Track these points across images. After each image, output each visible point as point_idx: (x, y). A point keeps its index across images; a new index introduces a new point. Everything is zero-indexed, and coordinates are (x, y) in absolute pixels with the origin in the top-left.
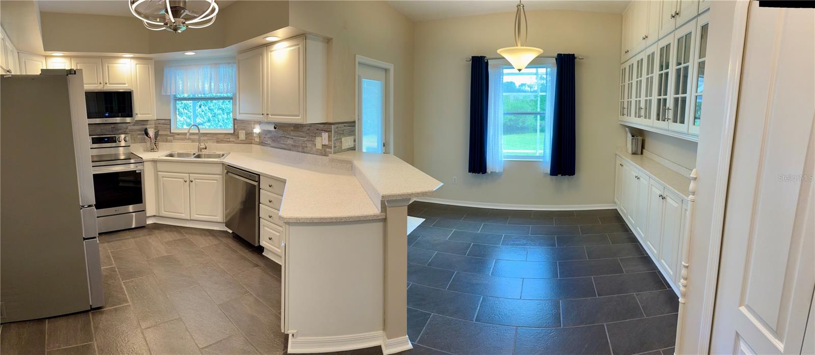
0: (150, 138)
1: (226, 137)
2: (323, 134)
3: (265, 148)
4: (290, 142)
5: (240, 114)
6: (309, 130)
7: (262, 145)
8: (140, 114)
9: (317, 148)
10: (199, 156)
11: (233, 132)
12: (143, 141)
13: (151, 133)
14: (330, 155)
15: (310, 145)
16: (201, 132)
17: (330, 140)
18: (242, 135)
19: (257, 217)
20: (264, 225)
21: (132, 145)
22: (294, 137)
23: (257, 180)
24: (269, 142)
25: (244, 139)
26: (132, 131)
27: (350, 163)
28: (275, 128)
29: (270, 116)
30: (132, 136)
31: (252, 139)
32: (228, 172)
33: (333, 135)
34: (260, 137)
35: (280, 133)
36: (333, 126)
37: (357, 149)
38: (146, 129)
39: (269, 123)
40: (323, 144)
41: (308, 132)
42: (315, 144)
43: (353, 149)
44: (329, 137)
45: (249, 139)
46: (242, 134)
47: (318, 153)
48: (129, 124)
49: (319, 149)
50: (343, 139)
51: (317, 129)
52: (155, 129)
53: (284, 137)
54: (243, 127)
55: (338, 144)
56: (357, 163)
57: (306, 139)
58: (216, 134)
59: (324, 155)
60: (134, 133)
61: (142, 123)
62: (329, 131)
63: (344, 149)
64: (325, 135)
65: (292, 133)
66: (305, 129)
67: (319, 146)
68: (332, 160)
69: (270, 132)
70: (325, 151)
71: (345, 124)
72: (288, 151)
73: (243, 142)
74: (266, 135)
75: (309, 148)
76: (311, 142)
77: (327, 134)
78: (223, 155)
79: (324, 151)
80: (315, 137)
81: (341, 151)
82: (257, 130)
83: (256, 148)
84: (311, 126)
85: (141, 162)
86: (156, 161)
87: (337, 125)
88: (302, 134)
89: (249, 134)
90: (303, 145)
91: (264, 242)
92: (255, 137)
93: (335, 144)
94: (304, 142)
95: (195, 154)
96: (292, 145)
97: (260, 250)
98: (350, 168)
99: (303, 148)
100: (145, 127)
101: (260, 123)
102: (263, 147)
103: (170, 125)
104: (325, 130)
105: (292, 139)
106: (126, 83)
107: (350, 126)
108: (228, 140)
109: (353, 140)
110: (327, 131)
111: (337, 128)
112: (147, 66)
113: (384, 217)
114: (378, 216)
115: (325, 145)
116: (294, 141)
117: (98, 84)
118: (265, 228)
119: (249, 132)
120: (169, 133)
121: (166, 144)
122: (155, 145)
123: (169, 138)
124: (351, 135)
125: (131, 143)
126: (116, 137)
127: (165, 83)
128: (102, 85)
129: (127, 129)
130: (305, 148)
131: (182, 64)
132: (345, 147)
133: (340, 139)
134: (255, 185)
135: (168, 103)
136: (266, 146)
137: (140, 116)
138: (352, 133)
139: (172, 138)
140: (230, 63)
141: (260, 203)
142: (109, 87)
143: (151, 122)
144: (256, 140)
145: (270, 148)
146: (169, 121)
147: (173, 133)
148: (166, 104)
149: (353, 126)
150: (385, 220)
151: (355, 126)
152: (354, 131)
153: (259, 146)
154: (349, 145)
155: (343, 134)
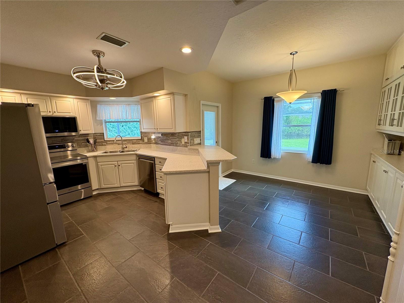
0: (91, 144)
1: (137, 141)
2: (185, 137)
3: (158, 145)
4: (169, 141)
5: (143, 129)
6: (178, 135)
8: (83, 130)
9: (182, 143)
10: (122, 152)
11: (141, 138)
12: (86, 146)
13: (91, 141)
14: (188, 147)
15: (179, 143)
16: (123, 139)
17: (188, 140)
18: (146, 140)
19: (155, 179)
20: (158, 182)
21: (78, 149)
23: (153, 160)
24: (160, 142)
25: (147, 141)
26: (78, 140)
27: (198, 150)
28: (162, 135)
29: (159, 130)
30: (78, 144)
31: (151, 141)
32: (139, 158)
33: (189, 137)
34: (155, 140)
35: (165, 138)
36: (189, 133)
37: (202, 144)
38: (88, 139)
39: (159, 133)
43: (200, 144)
44: (188, 138)
45: (150, 141)
47: (183, 146)
49: (183, 144)
50: (195, 139)
51: (182, 135)
52: (94, 139)
53: (166, 139)
54: (146, 136)
55: (192, 142)
56: (201, 150)
57: (177, 140)
58: (132, 140)
59: (186, 147)
60: (79, 142)
61: (84, 135)
62: (188, 136)
63: (196, 144)
64: (186, 137)
65: (170, 137)
66: (176, 135)
67: (183, 143)
68: (190, 149)
69: (160, 137)
71: (195, 132)
72: (169, 146)
73: (146, 143)
74: (158, 139)
75: (178, 144)
76: (180, 141)
77: (187, 137)
78: (136, 150)
79: (186, 145)
80: (181, 138)
81: (194, 145)
82: (153, 137)
83: (153, 146)
84: (179, 134)
85: (86, 158)
86: (96, 156)
87: (191, 133)
88: (175, 137)
89: (149, 139)
90: (176, 143)
91: (159, 190)
92: (152, 140)
93: (190, 141)
94: (176, 141)
95: (120, 151)
96: (171, 143)
97: (158, 194)
98: (198, 152)
100: (87, 138)
101: (154, 133)
102: (157, 145)
103: (104, 136)
104: (185, 135)
105: (171, 140)
106: (71, 112)
107: (198, 133)
108: (139, 143)
109: (200, 140)
110: (186, 136)
111: (191, 134)
112: (86, 103)
113: (208, 171)
114: (206, 170)
115: (186, 142)
116: (172, 141)
117: (47, 112)
118: (159, 183)
119: (149, 138)
120: (103, 141)
121: (102, 147)
122: (95, 148)
123: (103, 143)
124: (199, 137)
125: (78, 148)
126: (65, 145)
127: (98, 113)
128: (51, 113)
129: (74, 139)
130: (177, 144)
131: (108, 103)
132: (196, 143)
133: (193, 139)
134: (153, 163)
135: (102, 124)
136: (158, 144)
137: (83, 131)
138: (199, 136)
139: (106, 143)
140: (137, 104)
141: (155, 171)
142: (57, 114)
143: (91, 135)
144: (153, 142)
145: (160, 145)
146: (103, 134)
147: (106, 141)
148: (100, 125)
149: (200, 133)
150: (209, 172)
151: (201, 133)
152: (200, 136)
153: (155, 145)
154: (198, 142)
155: (194, 137)
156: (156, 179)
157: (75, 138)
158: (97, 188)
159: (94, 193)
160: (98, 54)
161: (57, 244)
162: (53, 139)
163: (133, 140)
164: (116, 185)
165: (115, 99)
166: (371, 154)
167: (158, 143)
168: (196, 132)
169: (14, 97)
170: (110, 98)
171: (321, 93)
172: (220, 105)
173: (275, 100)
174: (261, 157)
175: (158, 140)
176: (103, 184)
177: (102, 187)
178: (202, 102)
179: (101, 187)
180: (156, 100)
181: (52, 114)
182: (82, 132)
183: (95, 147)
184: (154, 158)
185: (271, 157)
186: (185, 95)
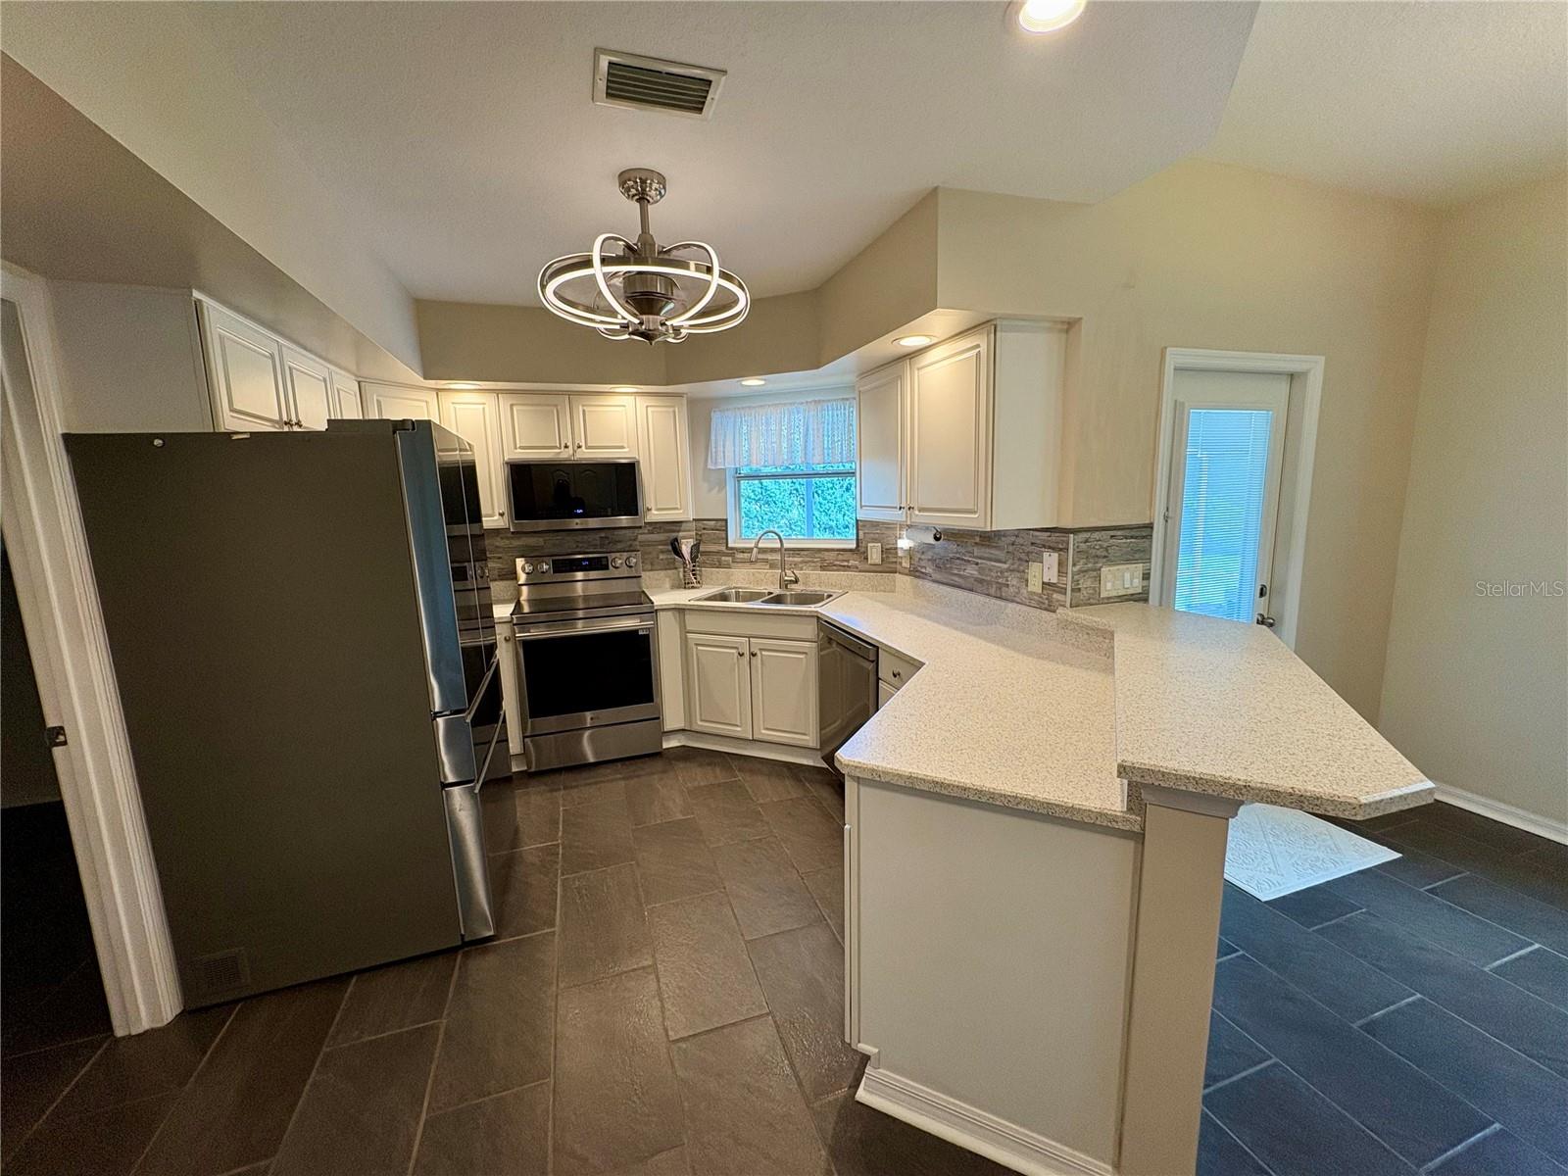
0: (685, 558)
1: (840, 557)
2: (1046, 555)
3: (920, 582)
4: (971, 571)
5: (861, 507)
6: (1013, 544)
7: (916, 577)
8: (658, 510)
9: (1029, 590)
10: (776, 600)
11: (854, 546)
12: (668, 566)
14: (1060, 610)
15: (1015, 582)
16: (786, 546)
17: (1061, 572)
18: (875, 554)
21: (645, 575)
22: (979, 561)
24: (929, 570)
25: (878, 561)
26: (644, 544)
27: (1111, 636)
28: (937, 539)
29: (917, 512)
30: (643, 556)
31: (894, 563)
32: (826, 638)
33: (1070, 560)
34: (911, 558)
35: (953, 550)
36: (1072, 535)
37: (1153, 597)
38: (676, 540)
40: (1046, 579)
41: (1011, 549)
42: (1027, 581)
43: (1142, 597)
44: (1060, 563)
45: (890, 563)
46: (874, 550)
47: (1033, 603)
48: (641, 531)
49: (1034, 593)
50: (1106, 570)
51: (1032, 544)
53: (958, 558)
54: (877, 537)
55: (1086, 583)
57: (1005, 566)
58: (820, 550)
59: (1046, 609)
60: (650, 549)
61: (668, 527)
62: (1062, 550)
63: (1108, 598)
64: (1051, 559)
65: (977, 551)
66: (1005, 544)
67: (1035, 586)
68: (1065, 625)
69: (928, 547)
70: (1050, 602)
71: (1112, 533)
72: (966, 593)
73: (876, 569)
74: (922, 554)
75: (1012, 589)
76: (1018, 575)
77: (1056, 555)
78: (824, 597)
79: (1047, 599)
80: (1027, 561)
81: (1095, 600)
82: (904, 543)
83: (903, 581)
85: (651, 611)
86: (684, 608)
87: (1086, 535)
88: (997, 552)
89: (889, 552)
90: (1000, 581)
92: (901, 558)
93: (1076, 582)
94: (1001, 572)
95: (770, 594)
96: (976, 580)
99: (1000, 586)
100: (674, 535)
102: (916, 581)
103: (726, 530)
104: (1050, 548)
105: (977, 564)
106: (625, 445)
107: (1132, 537)
108: (846, 564)
109: (1139, 574)
110: (1054, 549)
111: (1086, 541)
112: (672, 409)
113: (1137, 828)
114: (1114, 819)
115: (1049, 584)
116: (981, 570)
117: (560, 448)
119: (888, 547)
120: (724, 548)
121: (718, 572)
122: (694, 575)
123: (723, 558)
124: (1134, 561)
125: (644, 570)
126: (607, 557)
127: (713, 445)
128: (570, 449)
129: (635, 540)
130: (1003, 589)
131: (748, 405)
132: (1116, 593)
133: (1095, 570)
134: (870, 671)
135: (722, 485)
136: (923, 578)
137: (656, 512)
138: (1142, 555)
139: (730, 559)
140: (847, 399)
142: (586, 455)
143: (688, 524)
144: (904, 564)
145: (929, 584)
146: (724, 523)
147: (732, 549)
148: (717, 489)
149: (1143, 537)
150: (1139, 837)
151: (1150, 536)
152: (1147, 551)
153: (908, 578)
154: (1126, 586)
155: (1105, 557)
157: (639, 536)
158: (681, 725)
159: (669, 743)
160: (639, 186)
161: (462, 936)
162: (579, 538)
163: (826, 553)
164: (737, 731)
165: (762, 382)
167: (923, 570)
168: (1119, 533)
169: (482, 406)
170: (744, 383)
172: (1316, 367)
175: (923, 557)
176: (698, 717)
177: (695, 728)
178: (1175, 357)
179: (691, 724)
180: (916, 372)
181: (571, 452)
182: (655, 516)
183: (693, 570)
184: (878, 648)
186: (1063, 322)
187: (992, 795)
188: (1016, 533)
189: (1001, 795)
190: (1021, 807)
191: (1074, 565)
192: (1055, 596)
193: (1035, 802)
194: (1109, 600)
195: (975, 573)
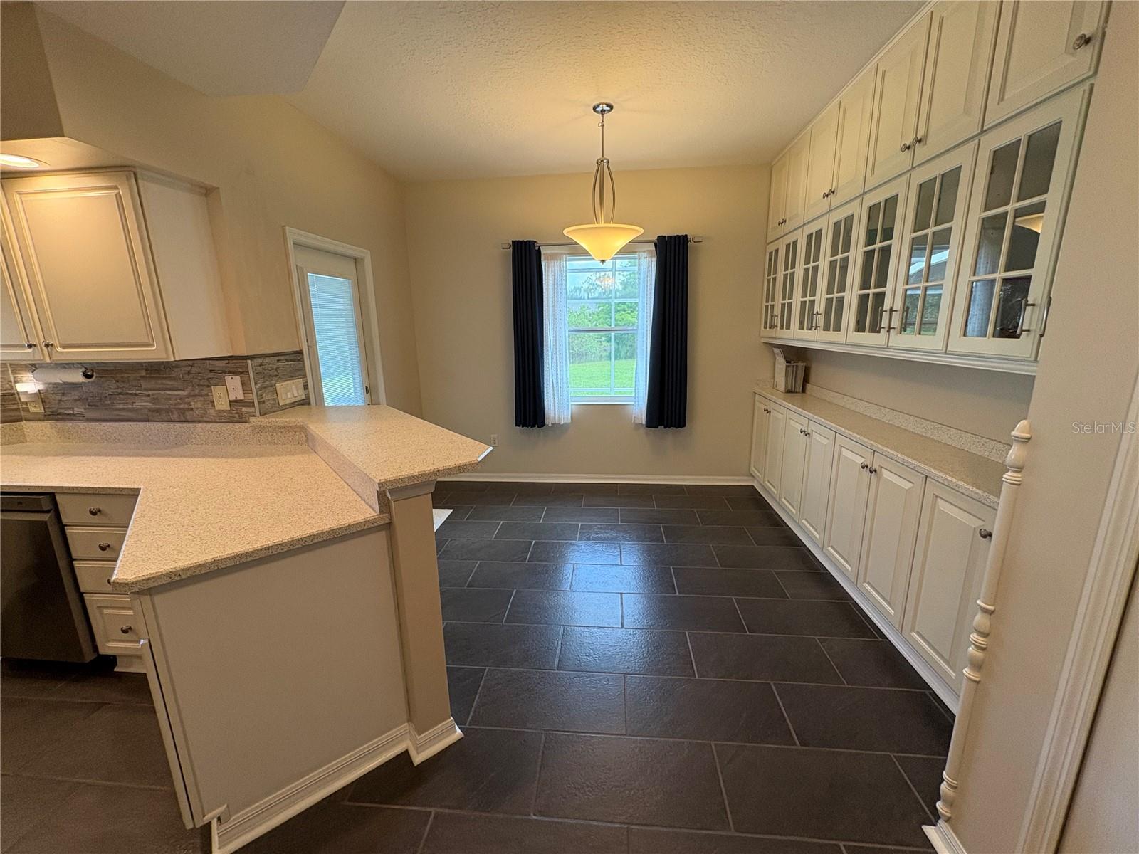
2: (228, 379)
3: (69, 424)
4: (140, 403)
6: (189, 373)
7: (58, 420)
9: (217, 408)
14: (252, 419)
15: (199, 405)
17: (246, 390)
19: (71, 592)
20: (98, 606)
22: (150, 393)
23: (47, 508)
24: (78, 411)
27: (302, 429)
28: (87, 376)
29: (60, 349)
31: (17, 410)
33: (252, 379)
34: (43, 402)
35: (110, 386)
36: (249, 361)
37: (312, 403)
40: (232, 398)
41: (187, 377)
42: (213, 402)
43: (305, 402)
44: (243, 384)
47: (223, 419)
49: (223, 411)
50: (278, 385)
51: (211, 371)
53: (120, 394)
55: (267, 397)
56: (315, 428)
57: (185, 393)
59: (238, 422)
62: (243, 373)
63: (285, 405)
64: (234, 382)
65: (144, 385)
66: (179, 373)
67: (222, 404)
68: (260, 430)
69: (74, 386)
70: (241, 415)
71: (282, 358)
72: (142, 425)
74: (63, 394)
75: (197, 412)
76: (202, 398)
77: (237, 378)
79: (237, 412)
80: (209, 386)
81: (276, 408)
82: (28, 386)
83: (34, 430)
84: (190, 366)
87: (260, 360)
88: (171, 383)
90: (182, 406)
91: (112, 644)
92: (26, 403)
93: (259, 396)
94: (182, 399)
96: (150, 410)
97: (102, 666)
98: (306, 441)
99: (182, 412)
101: (33, 367)
102: (59, 424)
104: (230, 372)
105: (149, 396)
107: (291, 361)
109: (301, 386)
110: (235, 373)
111: (261, 365)
113: (387, 521)
114: (374, 521)
115: (236, 401)
116: (155, 400)
118: (106, 611)
124: (297, 377)
130: (187, 413)
132: (288, 402)
133: (271, 386)
134: (46, 522)
136: (72, 420)
138: (298, 373)
141: (71, 560)
144: (32, 410)
145: (82, 425)
149: (299, 360)
150: (389, 526)
151: (302, 359)
152: (302, 369)
153: (47, 423)
154: (295, 395)
155: (277, 376)
156: (81, 596)
166: (755, 393)
167: (70, 412)
171: (656, 245)
172: (366, 255)
173: (542, 252)
174: (517, 425)
175: (65, 398)
178: (292, 234)
184: (53, 494)
185: (547, 422)
186: (201, 187)
187: (292, 543)
188: (191, 363)
189: (298, 540)
190: (316, 541)
191: (256, 383)
192: (244, 409)
193: (323, 533)
194: (286, 407)
195: (148, 404)
